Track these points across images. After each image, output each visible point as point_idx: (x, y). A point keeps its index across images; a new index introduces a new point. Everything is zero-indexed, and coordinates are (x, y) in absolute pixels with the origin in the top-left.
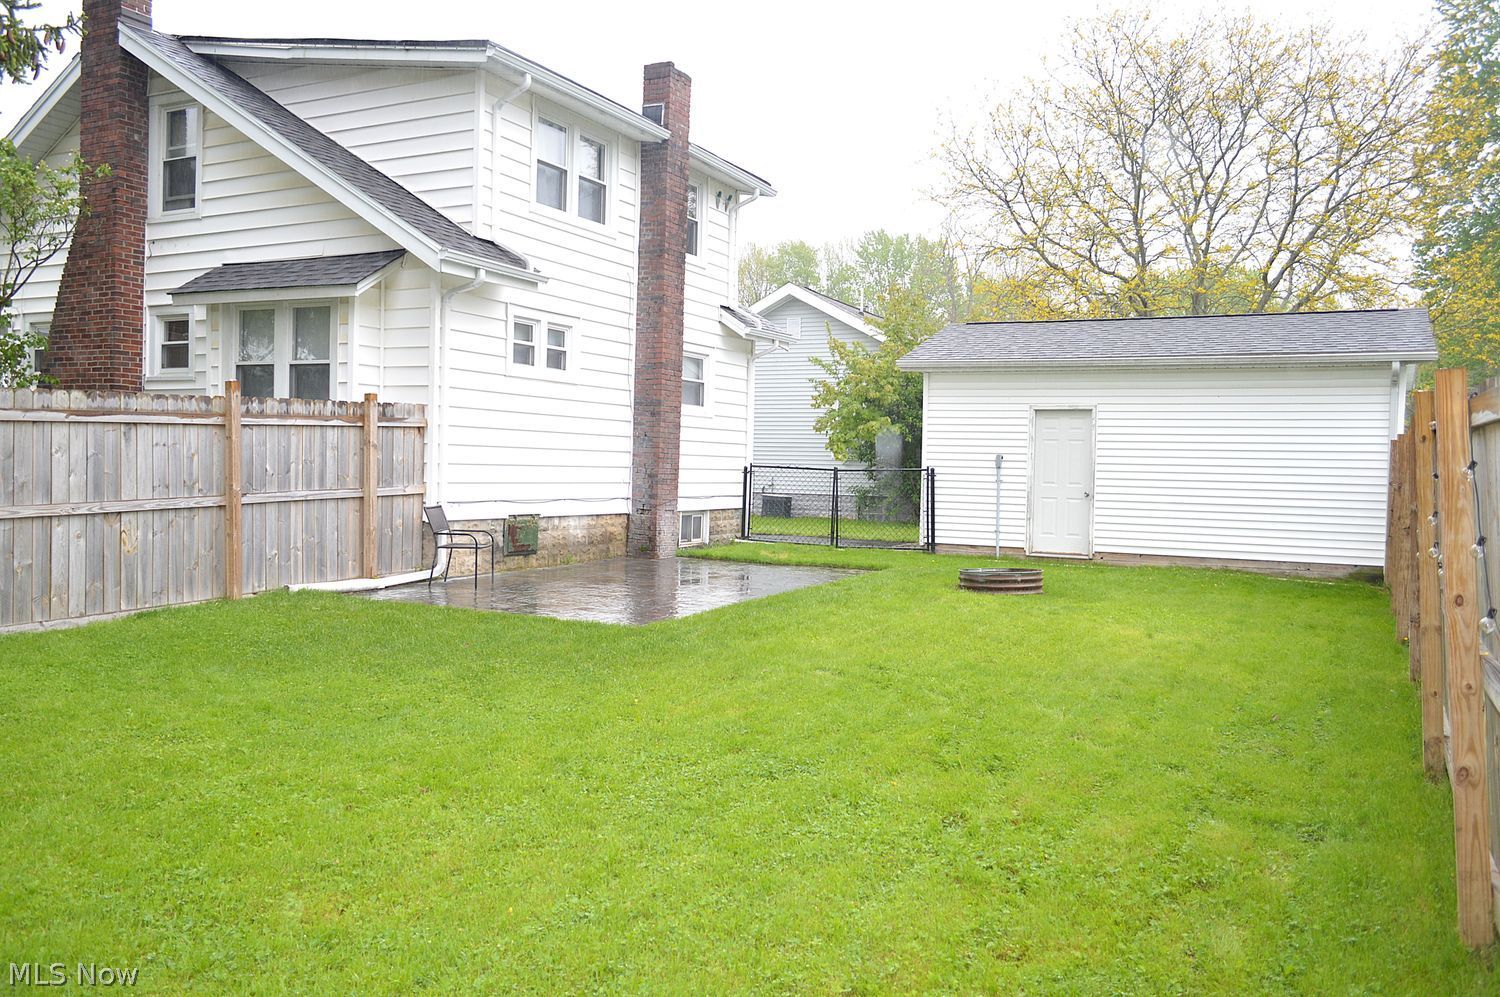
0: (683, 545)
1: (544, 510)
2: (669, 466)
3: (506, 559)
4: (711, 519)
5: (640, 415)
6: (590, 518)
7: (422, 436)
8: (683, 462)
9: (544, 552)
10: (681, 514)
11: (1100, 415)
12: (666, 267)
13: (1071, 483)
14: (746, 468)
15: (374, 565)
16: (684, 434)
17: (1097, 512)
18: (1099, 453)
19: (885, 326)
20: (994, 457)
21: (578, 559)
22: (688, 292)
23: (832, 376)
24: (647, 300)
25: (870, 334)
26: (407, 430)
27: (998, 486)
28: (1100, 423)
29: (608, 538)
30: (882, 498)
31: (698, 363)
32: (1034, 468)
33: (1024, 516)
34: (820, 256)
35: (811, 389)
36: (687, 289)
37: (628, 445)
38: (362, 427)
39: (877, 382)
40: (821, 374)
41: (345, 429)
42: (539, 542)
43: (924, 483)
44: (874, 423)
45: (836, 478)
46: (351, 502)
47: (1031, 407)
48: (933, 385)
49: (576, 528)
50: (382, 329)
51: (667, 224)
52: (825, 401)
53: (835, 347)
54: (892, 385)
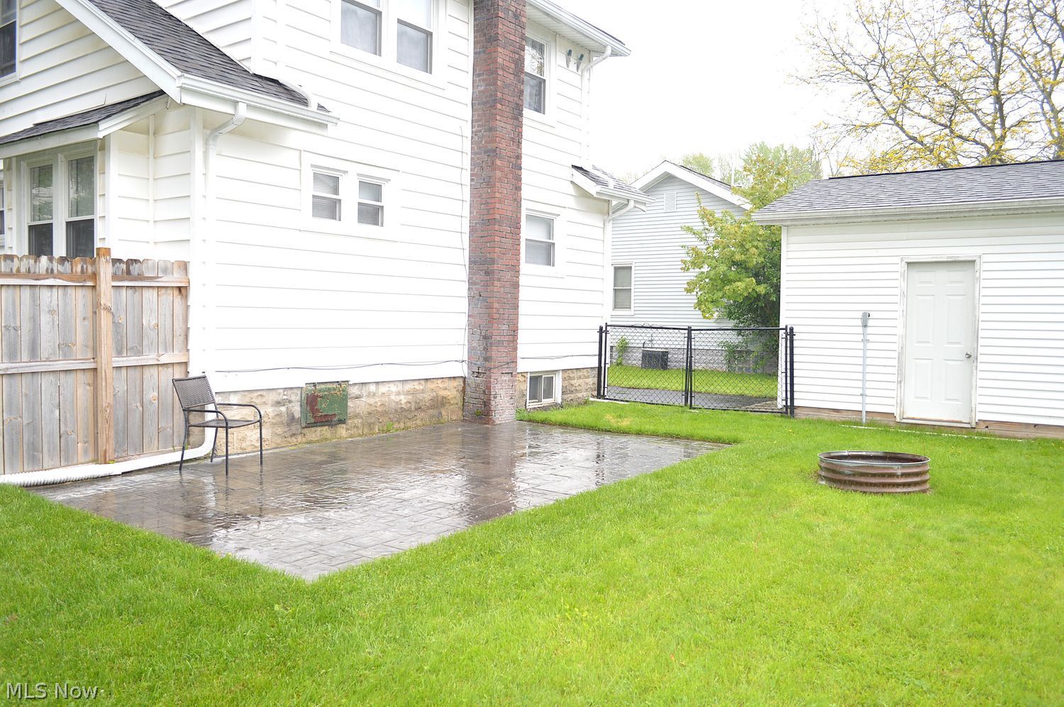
0: (531, 405)
1: (353, 377)
2: (505, 327)
3: (306, 431)
4: (564, 379)
5: (475, 274)
6: (416, 383)
7: (186, 297)
8: (523, 322)
9: (358, 421)
10: (529, 375)
11: (985, 267)
12: (498, 117)
13: (949, 343)
14: (601, 328)
15: (110, 448)
16: (524, 293)
17: (980, 375)
18: (983, 309)
19: (751, 194)
20: (860, 315)
21: (402, 425)
22: (526, 148)
23: (702, 243)
24: (480, 154)
25: (737, 203)
26: (163, 291)
27: (865, 346)
28: (984, 275)
29: (439, 403)
30: (748, 352)
31: (548, 224)
32: (905, 327)
33: (894, 378)
34: (715, 164)
35: (684, 255)
36: (524, 144)
37: (464, 305)
38: (94, 287)
39: (742, 246)
40: (693, 242)
41: (70, 291)
42: (349, 411)
43: (782, 343)
44: (739, 284)
45: (689, 338)
46: (80, 375)
47: (902, 260)
48: (792, 239)
49: (398, 393)
50: (151, 179)
51: (500, 72)
52: (694, 264)
53: (705, 215)
54: (757, 248)
